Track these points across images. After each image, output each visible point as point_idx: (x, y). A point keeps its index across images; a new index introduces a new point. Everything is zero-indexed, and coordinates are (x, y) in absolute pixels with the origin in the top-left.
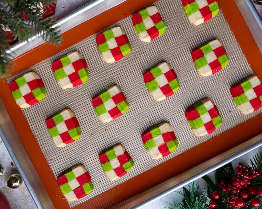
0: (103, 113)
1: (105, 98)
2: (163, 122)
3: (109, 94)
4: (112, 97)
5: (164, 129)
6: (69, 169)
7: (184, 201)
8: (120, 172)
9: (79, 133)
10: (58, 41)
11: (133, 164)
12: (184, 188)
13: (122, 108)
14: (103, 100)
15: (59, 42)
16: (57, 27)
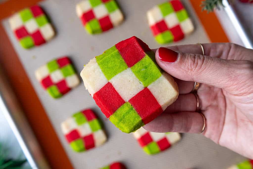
0: (104, 71)
1: (143, 70)
2: (107, 135)
3: (154, 79)
4: (149, 87)
5: (99, 136)
6: (49, 20)
7: (10, 160)
8: (47, 82)
9: (94, 32)
10: (207, 8)
11: (57, 97)
12: (25, 161)
13: (124, 116)
14: (137, 66)
15: (205, 9)
16: (224, 6)
